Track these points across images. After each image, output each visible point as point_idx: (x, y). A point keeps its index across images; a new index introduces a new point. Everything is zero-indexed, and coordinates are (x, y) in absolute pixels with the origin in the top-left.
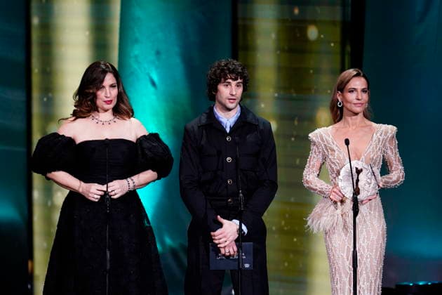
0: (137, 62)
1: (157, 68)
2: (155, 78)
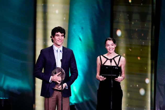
0: (75, 31)
1: (82, 34)
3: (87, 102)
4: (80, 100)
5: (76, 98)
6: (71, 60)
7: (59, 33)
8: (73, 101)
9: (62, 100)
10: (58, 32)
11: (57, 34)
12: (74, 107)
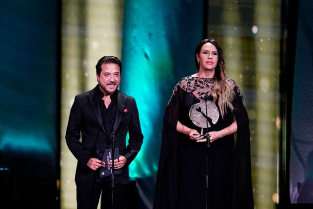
0: (135, 41)
1: (149, 45)
4: (147, 171)
5: (139, 168)
8: (133, 174)
12: (135, 185)
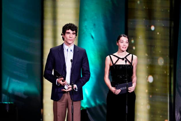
0: (86, 28)
1: (94, 31)
2: (93, 35)
3: (100, 106)
4: (93, 104)
5: (88, 102)
6: (84, 60)
7: (70, 31)
8: (85, 105)
9: (73, 104)
10: (68, 30)
11: (67, 31)
12: (86, 111)
